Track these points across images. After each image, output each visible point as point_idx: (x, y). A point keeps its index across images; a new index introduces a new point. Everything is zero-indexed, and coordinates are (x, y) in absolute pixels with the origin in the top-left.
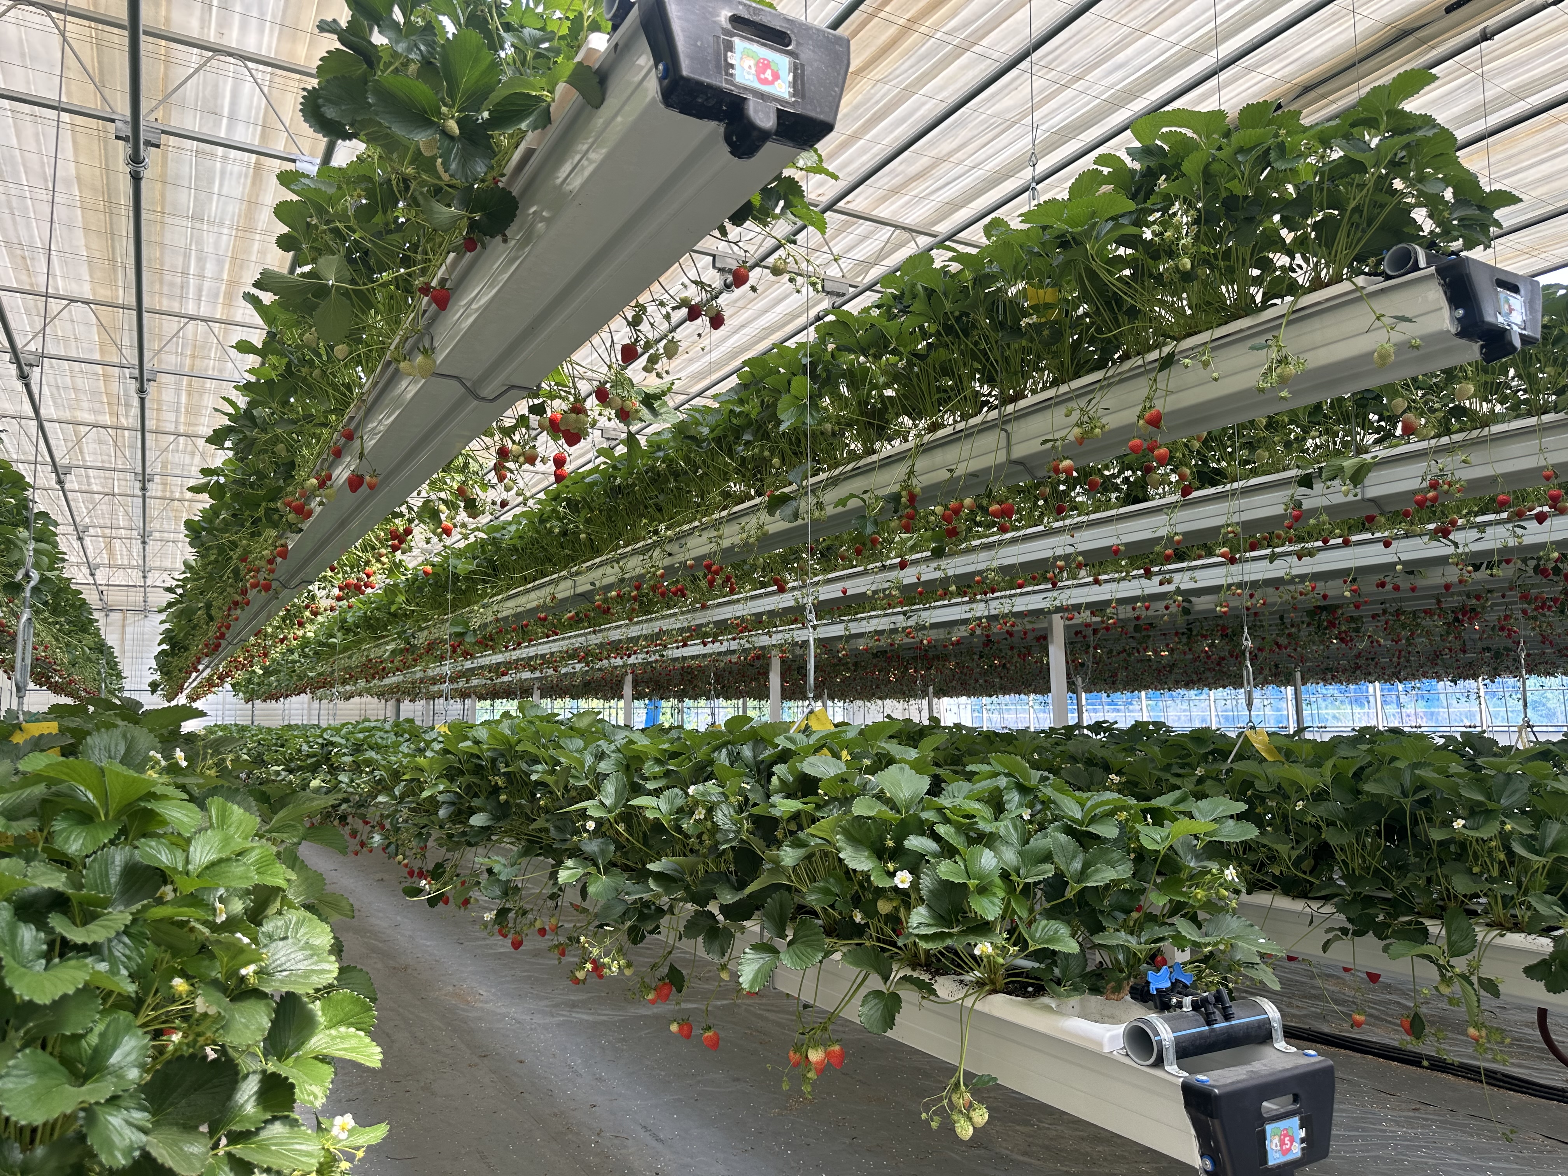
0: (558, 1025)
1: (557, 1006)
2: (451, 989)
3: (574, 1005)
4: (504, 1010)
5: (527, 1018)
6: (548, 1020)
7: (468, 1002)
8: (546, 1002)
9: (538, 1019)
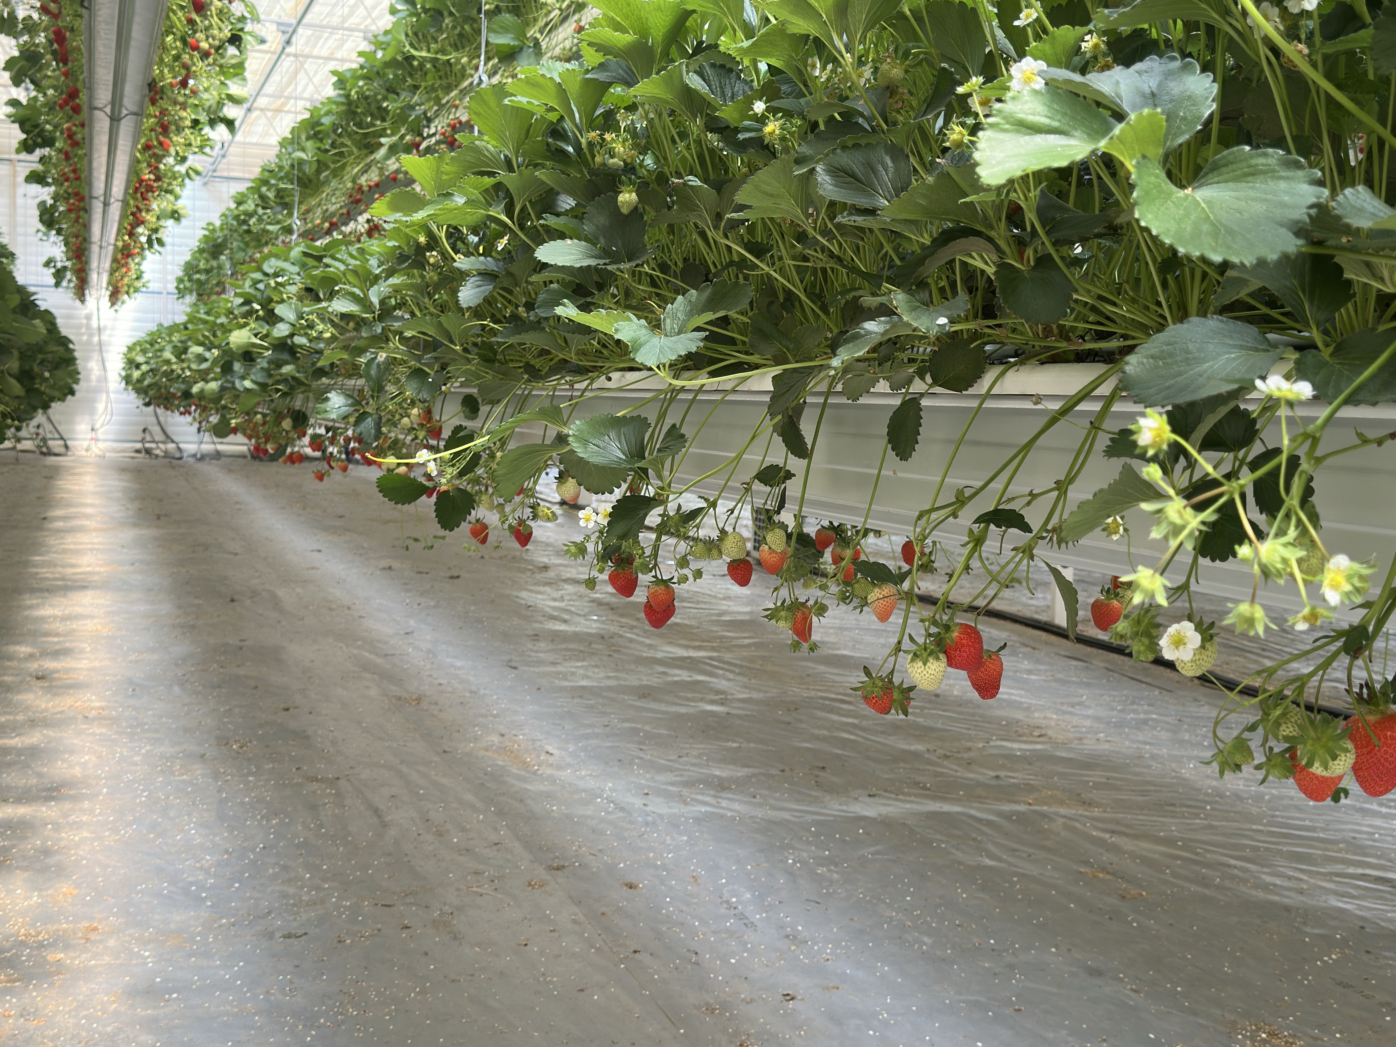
0: (698, 820)
1: (689, 784)
2: (495, 739)
3: (722, 786)
4: (592, 784)
5: (638, 802)
6: (677, 809)
7: (526, 766)
8: (670, 777)
9: (659, 806)
